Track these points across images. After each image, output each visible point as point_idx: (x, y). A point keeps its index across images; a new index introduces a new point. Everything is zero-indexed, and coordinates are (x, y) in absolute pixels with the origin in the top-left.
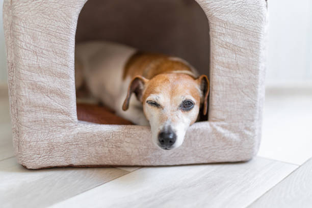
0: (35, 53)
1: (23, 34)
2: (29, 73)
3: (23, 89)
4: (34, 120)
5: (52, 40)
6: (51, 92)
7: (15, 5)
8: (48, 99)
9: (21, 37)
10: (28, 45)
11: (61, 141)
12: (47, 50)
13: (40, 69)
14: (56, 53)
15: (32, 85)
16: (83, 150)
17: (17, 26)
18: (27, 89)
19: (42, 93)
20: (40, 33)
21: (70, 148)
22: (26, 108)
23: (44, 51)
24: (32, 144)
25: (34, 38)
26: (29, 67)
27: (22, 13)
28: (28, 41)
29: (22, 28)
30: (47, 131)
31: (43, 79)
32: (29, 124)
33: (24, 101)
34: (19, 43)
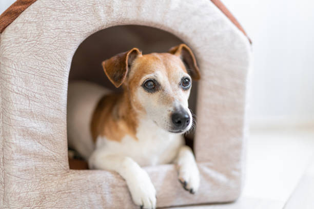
0: (27, 97)
1: (15, 77)
2: (20, 119)
3: (13, 136)
4: (24, 168)
5: (46, 83)
6: (43, 138)
7: (5, 46)
8: (40, 145)
9: (12, 81)
10: (20, 89)
11: (53, 190)
12: (40, 94)
13: (32, 115)
14: (49, 97)
15: (23, 131)
16: (76, 198)
17: (8, 69)
18: (17, 136)
19: (34, 139)
20: (33, 76)
21: (62, 197)
22: (16, 156)
23: (37, 95)
24: (21, 195)
25: (26, 81)
26: (21, 112)
27: (14, 54)
28: (19, 84)
29: (14, 71)
30: (38, 180)
31: (35, 125)
32: (19, 173)
33: (14, 149)
34: (10, 86)
